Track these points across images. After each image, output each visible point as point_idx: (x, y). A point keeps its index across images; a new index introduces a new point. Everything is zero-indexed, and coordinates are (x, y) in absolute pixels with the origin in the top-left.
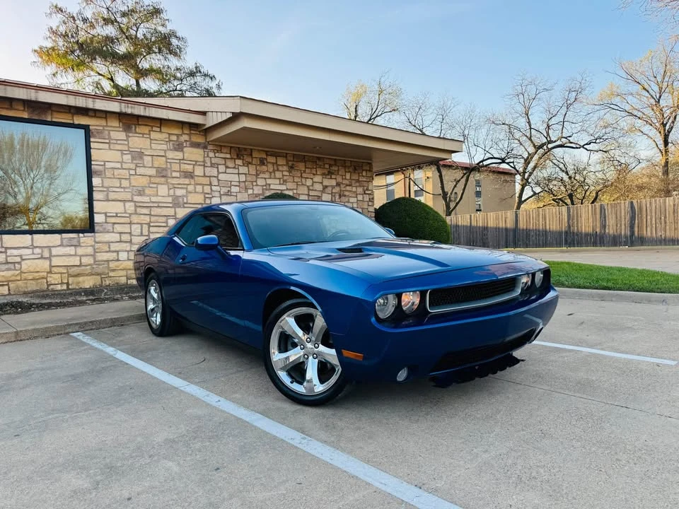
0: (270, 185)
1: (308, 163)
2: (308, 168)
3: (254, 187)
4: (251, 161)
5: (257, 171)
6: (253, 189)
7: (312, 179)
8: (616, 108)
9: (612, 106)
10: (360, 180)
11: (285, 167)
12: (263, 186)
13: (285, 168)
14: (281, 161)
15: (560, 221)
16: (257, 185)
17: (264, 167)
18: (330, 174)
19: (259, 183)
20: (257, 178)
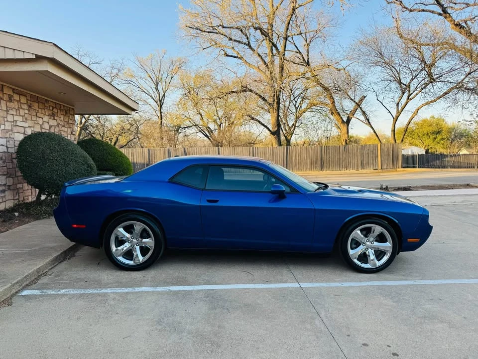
0: (16, 121)
1: (40, 104)
2: (40, 108)
3: (6, 123)
4: (2, 96)
5: (7, 107)
6: (4, 124)
7: (42, 118)
8: (134, 84)
9: (132, 83)
10: (70, 122)
11: (25, 105)
12: (11, 122)
13: (26, 107)
14: (23, 100)
15: (144, 157)
16: (7, 121)
17: (12, 104)
18: (53, 115)
19: (9, 120)
20: (7, 114)
